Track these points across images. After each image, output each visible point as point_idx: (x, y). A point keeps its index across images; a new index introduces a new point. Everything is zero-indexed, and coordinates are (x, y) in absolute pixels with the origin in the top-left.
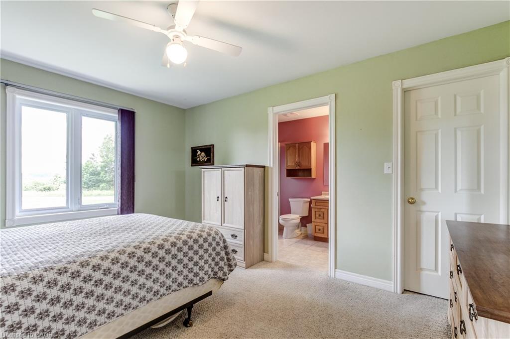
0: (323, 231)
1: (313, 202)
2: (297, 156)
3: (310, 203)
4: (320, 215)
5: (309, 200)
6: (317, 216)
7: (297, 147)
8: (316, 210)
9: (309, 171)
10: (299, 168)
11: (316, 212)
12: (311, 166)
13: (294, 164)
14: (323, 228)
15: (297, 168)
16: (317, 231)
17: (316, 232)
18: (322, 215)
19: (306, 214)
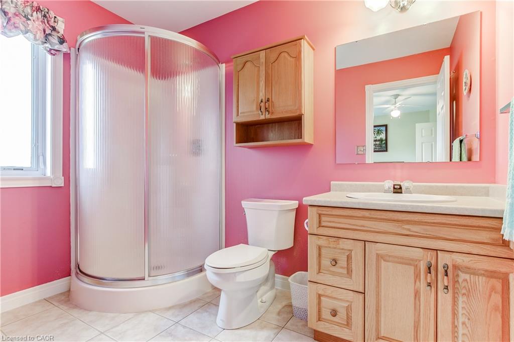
0: (349, 318)
1: (312, 213)
2: (262, 84)
3: (300, 213)
4: (335, 262)
5: (294, 204)
6: (326, 262)
7: (263, 60)
8: (322, 242)
9: (295, 122)
10: (268, 116)
11: (320, 248)
12: (301, 110)
13: (254, 108)
14: (349, 309)
15: (262, 117)
16: (326, 314)
17: (319, 319)
18: (343, 262)
19: (287, 243)
